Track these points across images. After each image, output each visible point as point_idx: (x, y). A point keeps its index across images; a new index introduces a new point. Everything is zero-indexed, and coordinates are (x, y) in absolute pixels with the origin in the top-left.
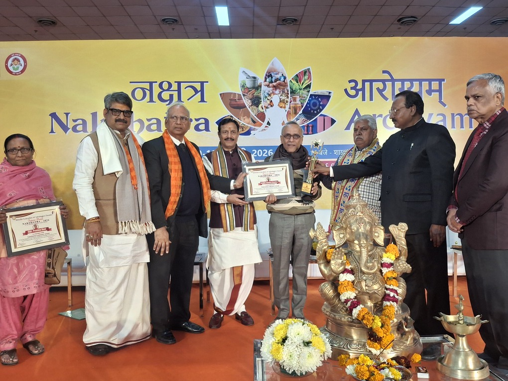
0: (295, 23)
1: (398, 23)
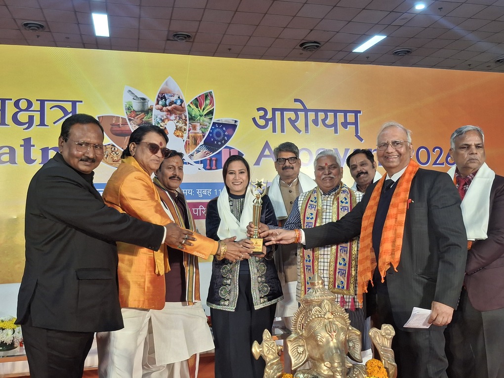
0: (187, 39)
1: (300, 48)
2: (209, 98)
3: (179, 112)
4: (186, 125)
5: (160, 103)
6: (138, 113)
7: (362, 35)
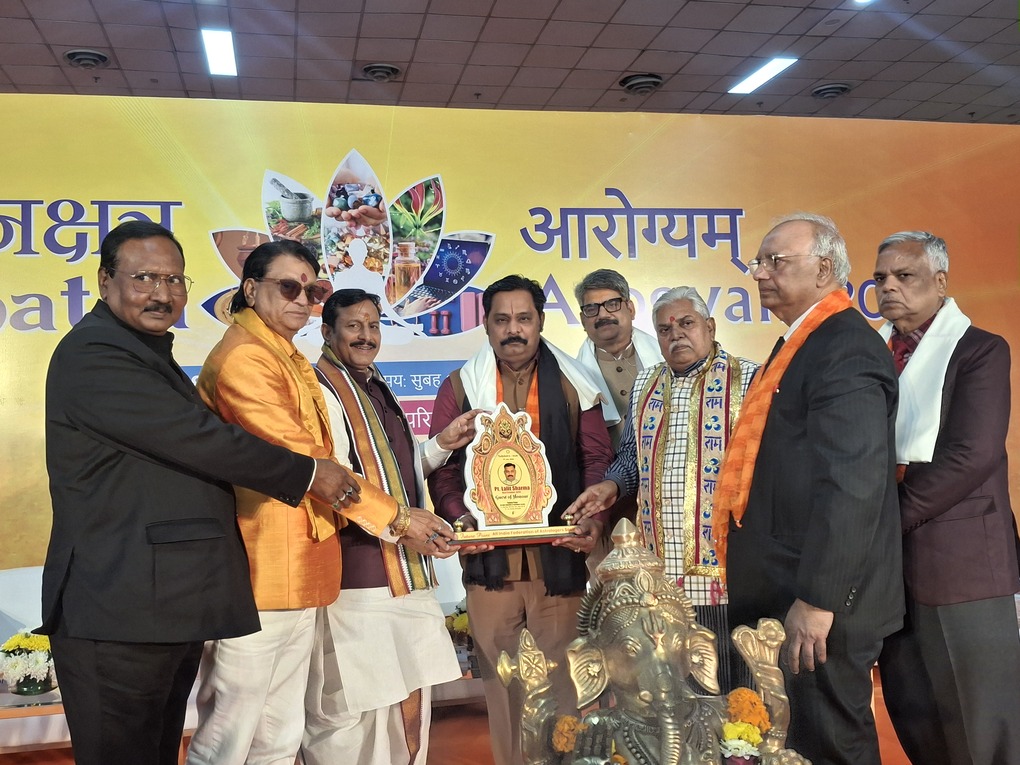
0: (393, 78)
1: (621, 88)
2: (433, 190)
3: (372, 221)
4: (387, 246)
5: (336, 202)
6: (292, 224)
7: (748, 57)
